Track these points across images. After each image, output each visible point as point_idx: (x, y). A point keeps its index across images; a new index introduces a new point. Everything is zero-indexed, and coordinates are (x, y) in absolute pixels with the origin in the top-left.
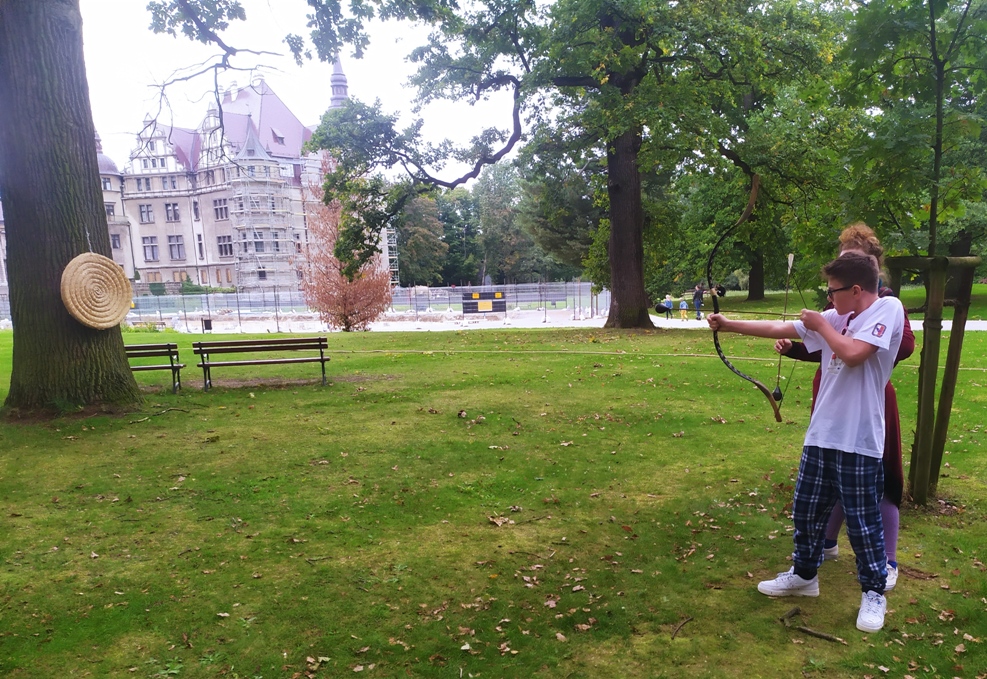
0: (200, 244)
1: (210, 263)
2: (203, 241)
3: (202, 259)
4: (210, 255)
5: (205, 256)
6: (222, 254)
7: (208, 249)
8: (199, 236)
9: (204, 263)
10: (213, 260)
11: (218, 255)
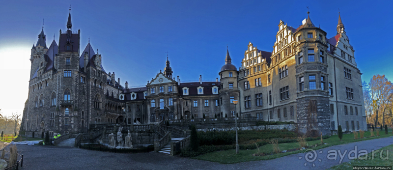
0: (270, 96)
1: (275, 106)
2: (272, 94)
3: (271, 104)
4: (275, 101)
5: (272, 102)
6: (282, 99)
7: (274, 97)
8: (270, 91)
9: (272, 106)
10: (277, 103)
11: (279, 100)
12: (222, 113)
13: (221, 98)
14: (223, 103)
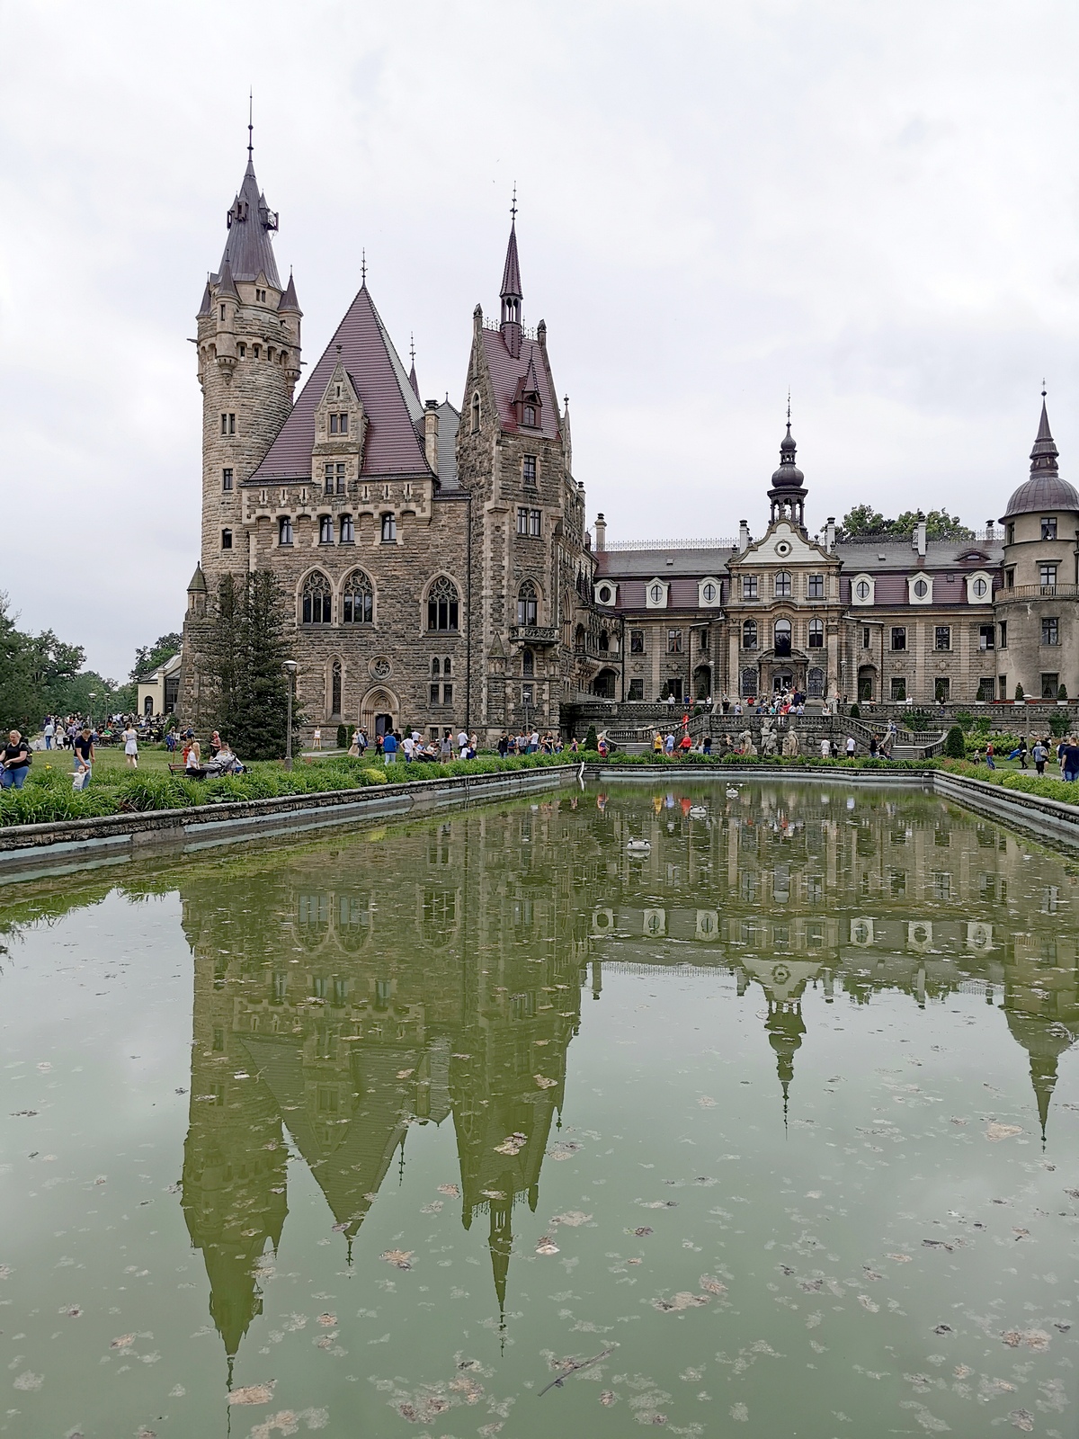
12: (1003, 679)
13: (1004, 624)
14: (1011, 645)
